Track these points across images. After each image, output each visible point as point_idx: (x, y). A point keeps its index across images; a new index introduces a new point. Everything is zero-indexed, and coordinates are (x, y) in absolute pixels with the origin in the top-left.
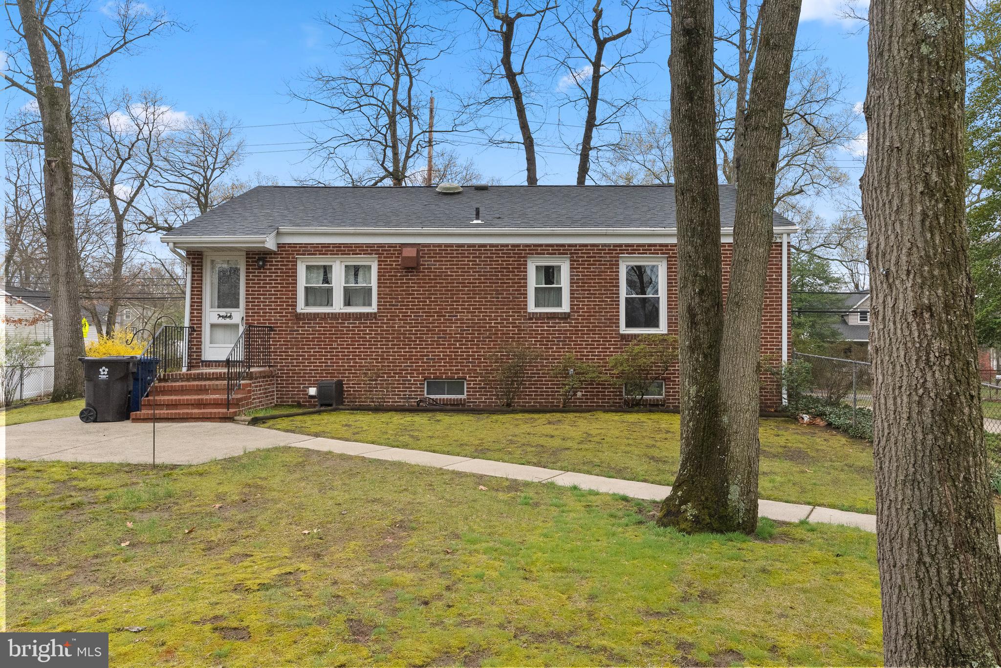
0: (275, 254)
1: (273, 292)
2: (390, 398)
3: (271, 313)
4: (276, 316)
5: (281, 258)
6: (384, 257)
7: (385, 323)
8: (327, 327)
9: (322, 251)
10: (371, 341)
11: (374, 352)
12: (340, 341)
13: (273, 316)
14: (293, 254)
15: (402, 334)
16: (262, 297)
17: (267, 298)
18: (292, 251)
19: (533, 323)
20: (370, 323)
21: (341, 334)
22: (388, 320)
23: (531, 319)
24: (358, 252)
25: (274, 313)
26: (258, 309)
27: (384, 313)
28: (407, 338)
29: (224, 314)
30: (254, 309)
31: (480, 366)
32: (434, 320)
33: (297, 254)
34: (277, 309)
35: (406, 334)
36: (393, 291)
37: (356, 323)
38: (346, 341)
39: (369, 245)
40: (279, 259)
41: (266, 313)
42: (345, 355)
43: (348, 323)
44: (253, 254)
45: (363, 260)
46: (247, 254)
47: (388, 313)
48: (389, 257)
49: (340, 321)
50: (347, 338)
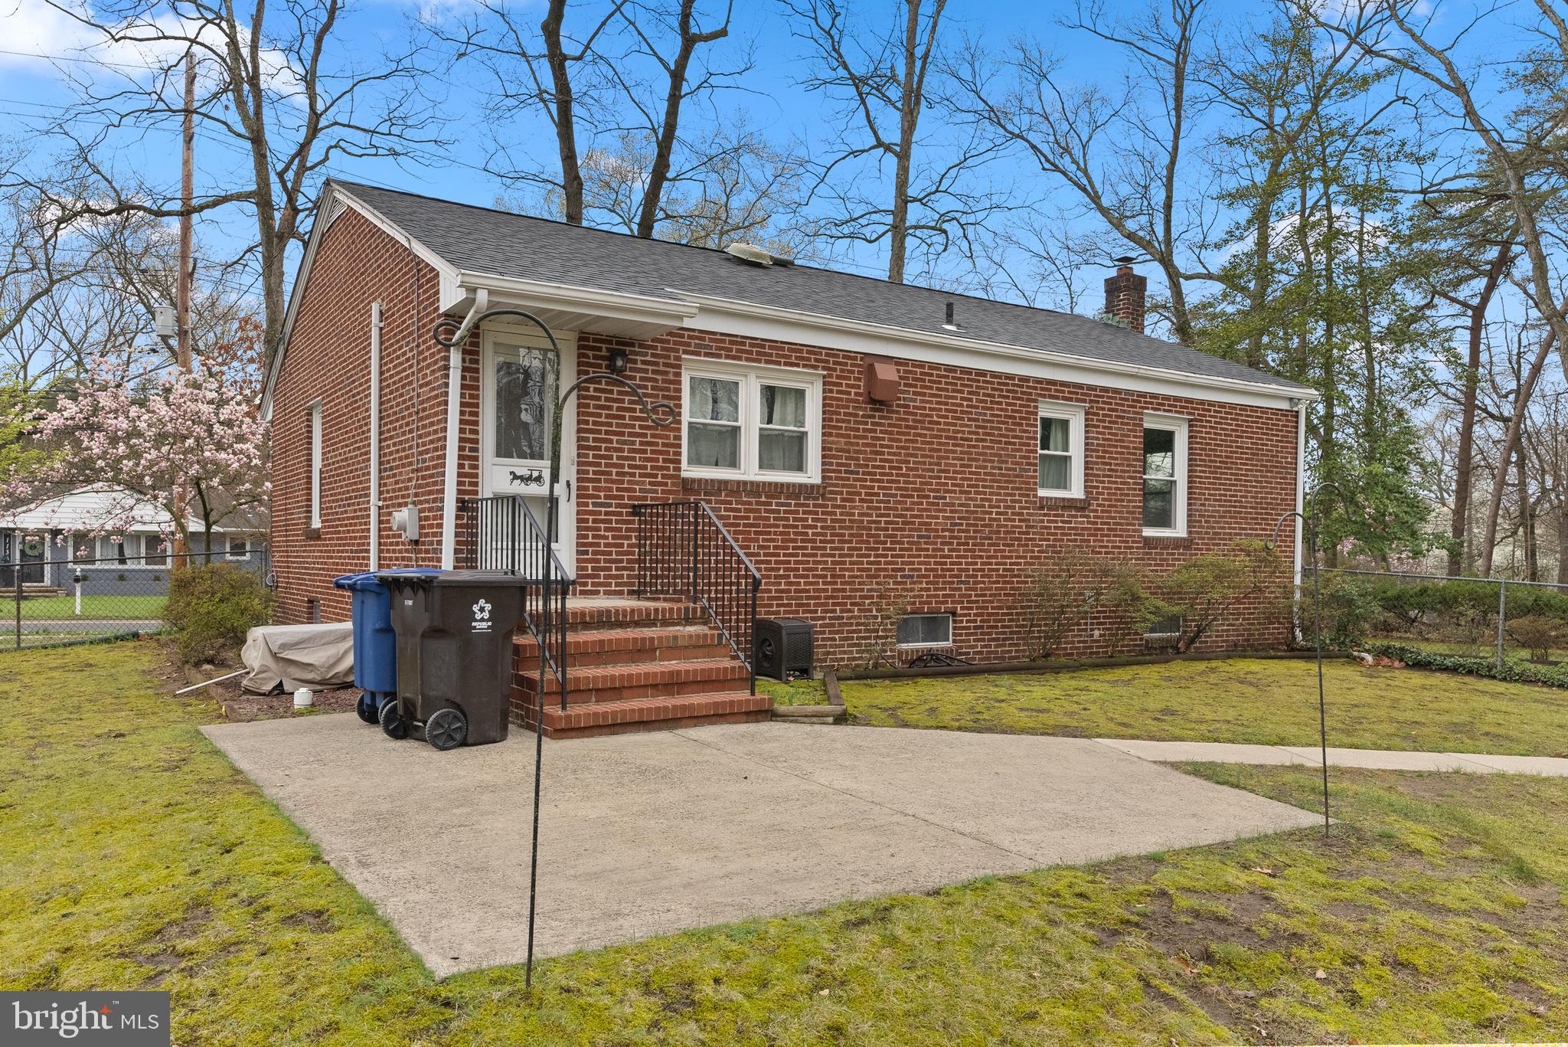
0: (641, 346)
1: (637, 430)
2: (845, 652)
3: (633, 475)
4: (643, 483)
5: (653, 355)
6: (838, 377)
7: (839, 507)
8: (739, 510)
9: (731, 350)
10: (815, 541)
11: (819, 562)
12: (764, 540)
13: (637, 483)
14: (677, 351)
15: (864, 528)
16: (615, 438)
17: (624, 442)
18: (675, 343)
19: (1045, 515)
20: (815, 505)
21: (765, 526)
22: (843, 500)
23: (1042, 508)
24: (793, 360)
25: (641, 475)
26: (606, 465)
27: (836, 485)
28: (873, 536)
29: (525, 472)
30: (599, 465)
31: (975, 589)
32: (913, 503)
33: (686, 352)
34: (646, 467)
35: (870, 529)
36: (852, 444)
37: (789, 505)
38: (773, 540)
39: (813, 350)
40: (649, 358)
41: (624, 474)
42: (772, 569)
43: (777, 504)
44: (595, 340)
45: (800, 377)
46: (580, 339)
47: (843, 486)
48: (845, 378)
49: (763, 499)
50: (775, 533)
